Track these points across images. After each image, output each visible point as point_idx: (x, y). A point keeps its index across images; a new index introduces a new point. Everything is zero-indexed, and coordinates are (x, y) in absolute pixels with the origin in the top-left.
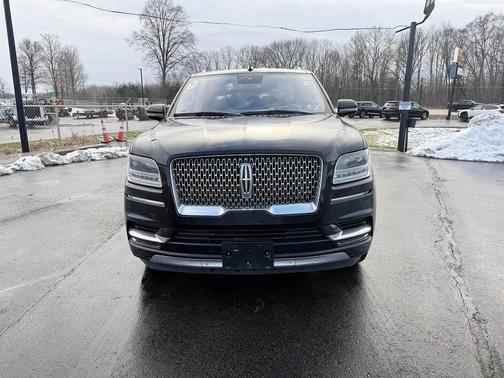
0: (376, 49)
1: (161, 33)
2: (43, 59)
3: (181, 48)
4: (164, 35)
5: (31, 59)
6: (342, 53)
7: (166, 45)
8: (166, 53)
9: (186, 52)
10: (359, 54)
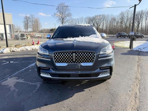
0: (128, 17)
1: (62, 13)
2: (30, 21)
3: (68, 17)
4: (63, 14)
5: (27, 21)
6: (116, 18)
7: (63, 17)
8: (63, 19)
9: (69, 19)
10: (122, 19)
